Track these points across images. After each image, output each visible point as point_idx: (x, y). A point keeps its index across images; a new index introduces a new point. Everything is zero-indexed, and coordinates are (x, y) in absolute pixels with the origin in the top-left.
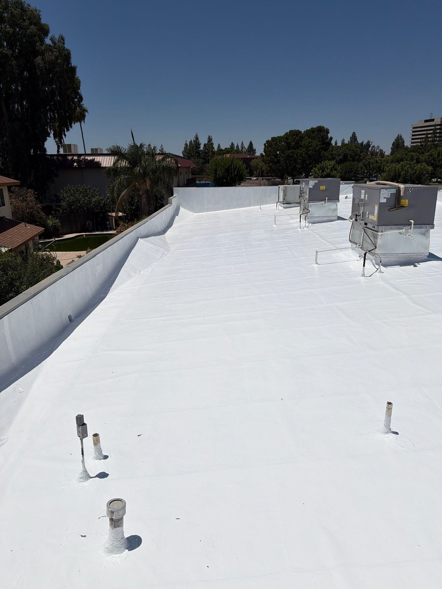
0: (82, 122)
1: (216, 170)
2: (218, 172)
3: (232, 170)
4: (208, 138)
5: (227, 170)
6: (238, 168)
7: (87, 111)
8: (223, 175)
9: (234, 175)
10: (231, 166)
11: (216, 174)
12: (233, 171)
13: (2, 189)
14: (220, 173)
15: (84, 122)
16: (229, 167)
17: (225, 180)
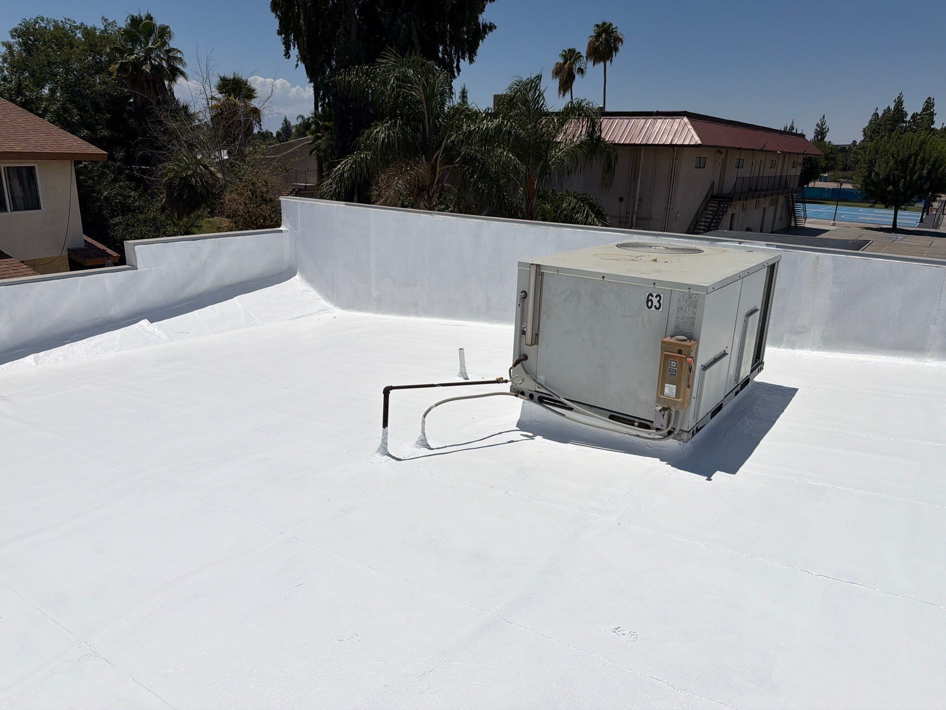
0: (608, 63)
1: (871, 164)
2: (876, 169)
3: (915, 164)
4: (926, 102)
5: (903, 165)
6: (935, 162)
7: (621, 40)
8: (888, 176)
9: (920, 177)
10: (916, 155)
11: (870, 172)
12: (918, 166)
13: (33, 168)
14: (882, 169)
15: (611, 60)
16: (910, 157)
17: (891, 188)
